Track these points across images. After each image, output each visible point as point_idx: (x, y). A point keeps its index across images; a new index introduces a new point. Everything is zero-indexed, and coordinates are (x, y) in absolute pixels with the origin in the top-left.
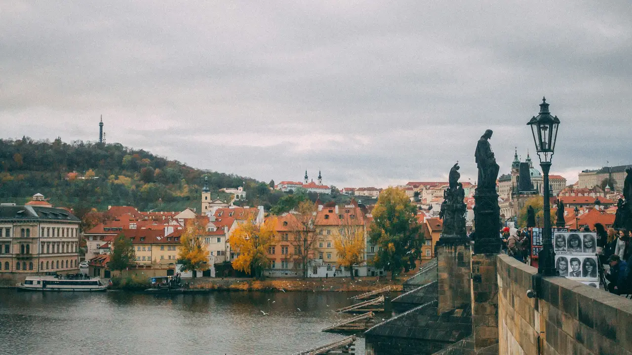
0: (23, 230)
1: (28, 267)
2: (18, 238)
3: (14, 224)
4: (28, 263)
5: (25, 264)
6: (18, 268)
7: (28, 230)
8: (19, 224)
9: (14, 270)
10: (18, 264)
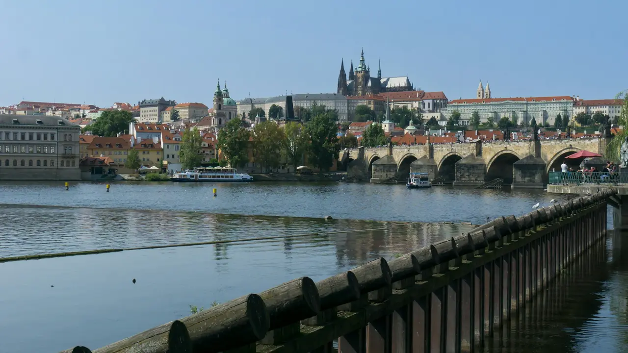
0: (66, 135)
1: (71, 164)
2: (62, 142)
3: (59, 130)
4: (71, 161)
5: (68, 162)
6: (62, 165)
7: (70, 135)
8: (63, 130)
9: (59, 167)
10: (62, 162)
